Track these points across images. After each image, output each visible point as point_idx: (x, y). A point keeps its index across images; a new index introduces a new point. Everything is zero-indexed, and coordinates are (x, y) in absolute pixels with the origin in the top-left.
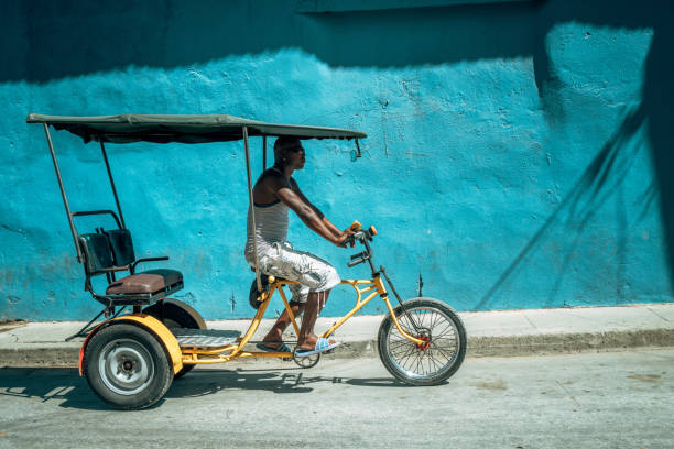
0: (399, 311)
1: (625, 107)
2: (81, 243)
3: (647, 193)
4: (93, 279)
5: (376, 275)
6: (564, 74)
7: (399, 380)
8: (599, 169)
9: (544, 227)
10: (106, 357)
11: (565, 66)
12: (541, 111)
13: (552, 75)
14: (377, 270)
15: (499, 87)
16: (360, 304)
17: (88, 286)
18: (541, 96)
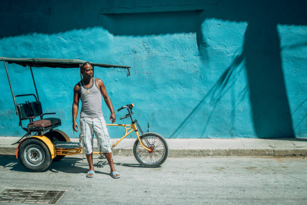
0: (141, 137)
1: (234, 56)
2: (18, 107)
3: (244, 90)
4: (22, 121)
5: (133, 123)
6: (209, 41)
7: (142, 165)
8: (225, 77)
9: (199, 104)
10: (27, 151)
11: (209, 38)
12: (199, 57)
13: (204, 42)
14: (134, 121)
15: (182, 46)
16: (126, 134)
17: (20, 124)
18: (199, 50)
